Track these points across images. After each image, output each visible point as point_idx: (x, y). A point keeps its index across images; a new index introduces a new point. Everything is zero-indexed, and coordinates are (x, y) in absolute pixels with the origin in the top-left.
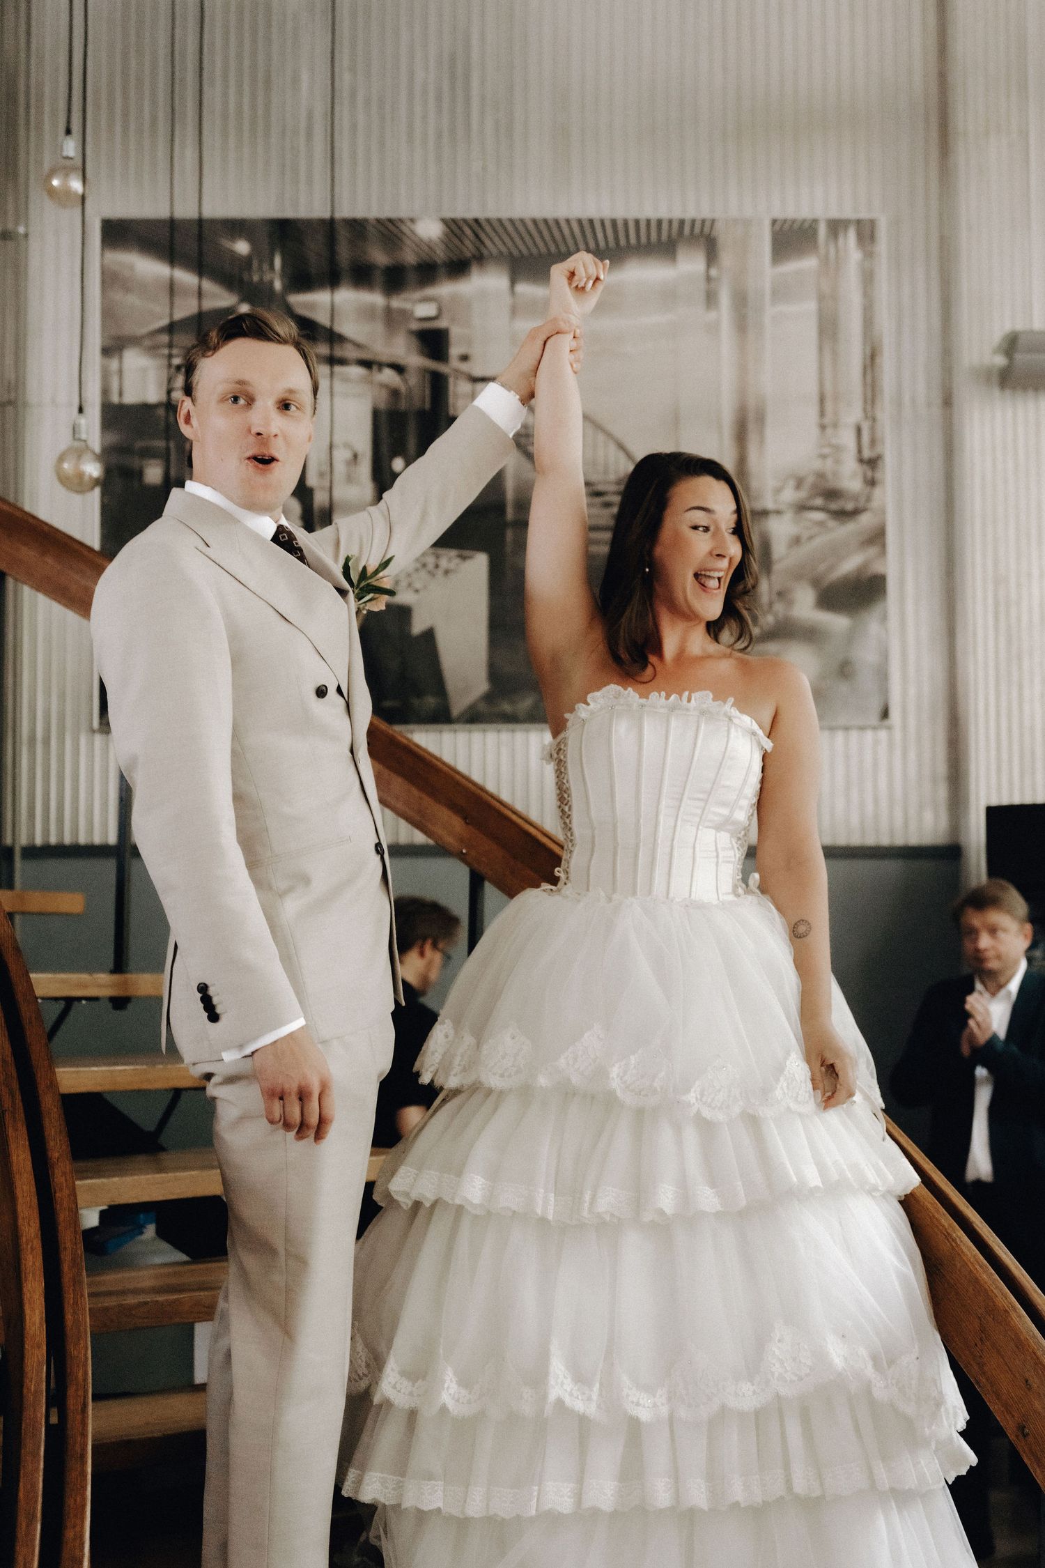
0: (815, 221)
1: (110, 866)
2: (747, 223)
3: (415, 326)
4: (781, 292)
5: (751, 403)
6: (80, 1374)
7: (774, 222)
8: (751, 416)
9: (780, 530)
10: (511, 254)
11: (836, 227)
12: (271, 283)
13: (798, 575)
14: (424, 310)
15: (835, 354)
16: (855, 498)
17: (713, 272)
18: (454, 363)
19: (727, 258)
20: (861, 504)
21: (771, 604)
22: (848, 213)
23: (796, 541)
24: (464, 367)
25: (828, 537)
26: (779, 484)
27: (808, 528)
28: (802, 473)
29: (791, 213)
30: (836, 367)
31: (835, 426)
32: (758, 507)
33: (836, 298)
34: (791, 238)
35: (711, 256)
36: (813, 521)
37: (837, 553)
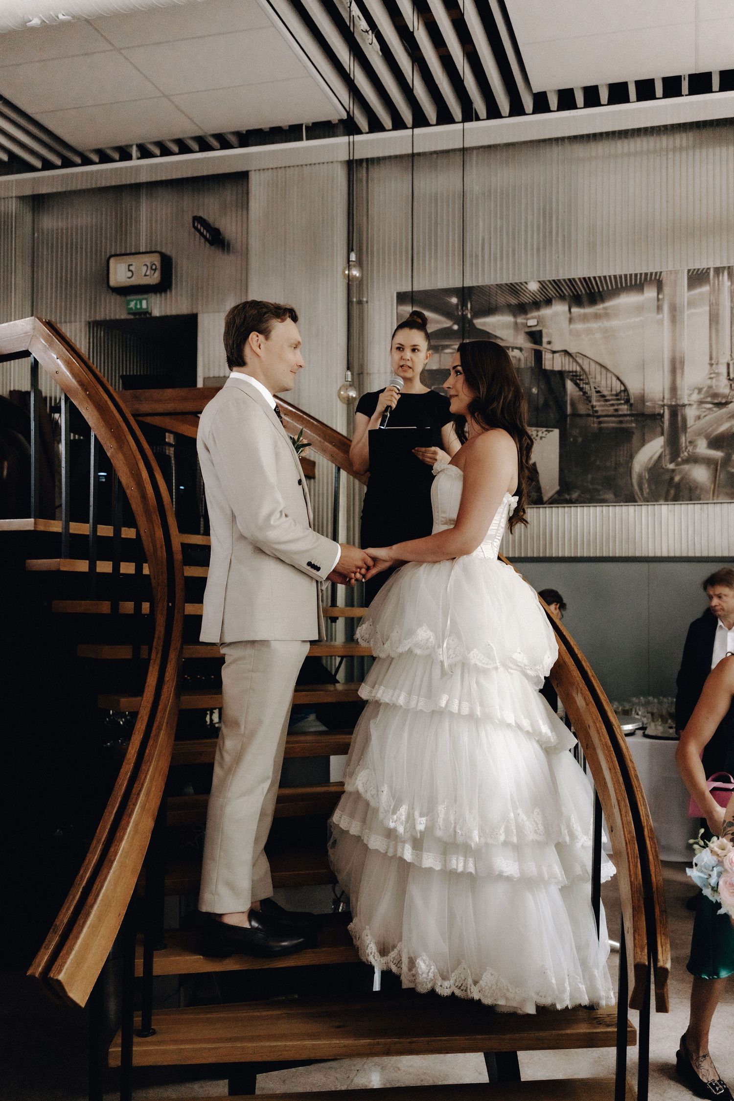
0: (709, 269)
2: (676, 272)
3: (528, 330)
4: (691, 304)
5: (678, 355)
7: (689, 271)
8: (678, 362)
9: (691, 413)
10: (569, 294)
11: (718, 271)
12: (467, 314)
13: (699, 434)
14: (532, 322)
15: (717, 330)
16: (726, 396)
17: (661, 296)
18: (545, 345)
19: (667, 289)
20: (729, 400)
21: (686, 448)
22: (725, 264)
23: (699, 418)
24: (548, 347)
25: (713, 416)
26: (691, 392)
27: (704, 412)
28: (701, 387)
29: (697, 266)
30: (717, 335)
31: (717, 364)
32: (681, 402)
33: (718, 304)
34: (697, 278)
35: (660, 289)
36: (705, 408)
37: (719, 422)
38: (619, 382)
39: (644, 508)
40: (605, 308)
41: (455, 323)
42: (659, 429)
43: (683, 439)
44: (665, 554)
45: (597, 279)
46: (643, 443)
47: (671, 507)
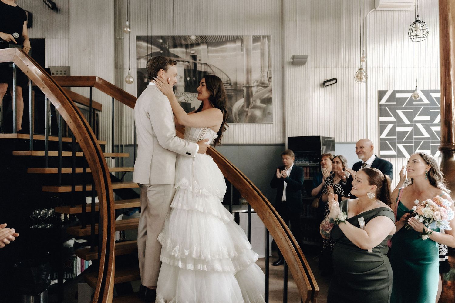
0: (260, 36)
1: (133, 148)
2: (248, 36)
3: (191, 55)
4: (254, 49)
6: (113, 240)
7: (253, 36)
8: (249, 70)
9: (254, 90)
10: (208, 42)
11: (264, 37)
12: (166, 47)
13: (257, 97)
14: (192, 52)
15: (263, 59)
16: (267, 84)
17: (243, 45)
18: (198, 61)
19: (245, 42)
20: (268, 86)
21: (253, 103)
22: (266, 35)
23: (257, 92)
24: (199, 62)
25: (262, 91)
26: (254, 82)
27: (259, 89)
28: (258, 80)
29: (256, 35)
30: (264, 62)
31: (263, 72)
32: (250, 86)
33: (264, 50)
34: (256, 39)
35: (242, 42)
36: (260, 88)
37: (264, 94)
38: (227, 77)
39: (237, 125)
40: (221, 48)
41: (162, 50)
42: (242, 96)
43: (251, 99)
44: (245, 143)
45: (218, 36)
46: (236, 100)
47: (247, 125)
